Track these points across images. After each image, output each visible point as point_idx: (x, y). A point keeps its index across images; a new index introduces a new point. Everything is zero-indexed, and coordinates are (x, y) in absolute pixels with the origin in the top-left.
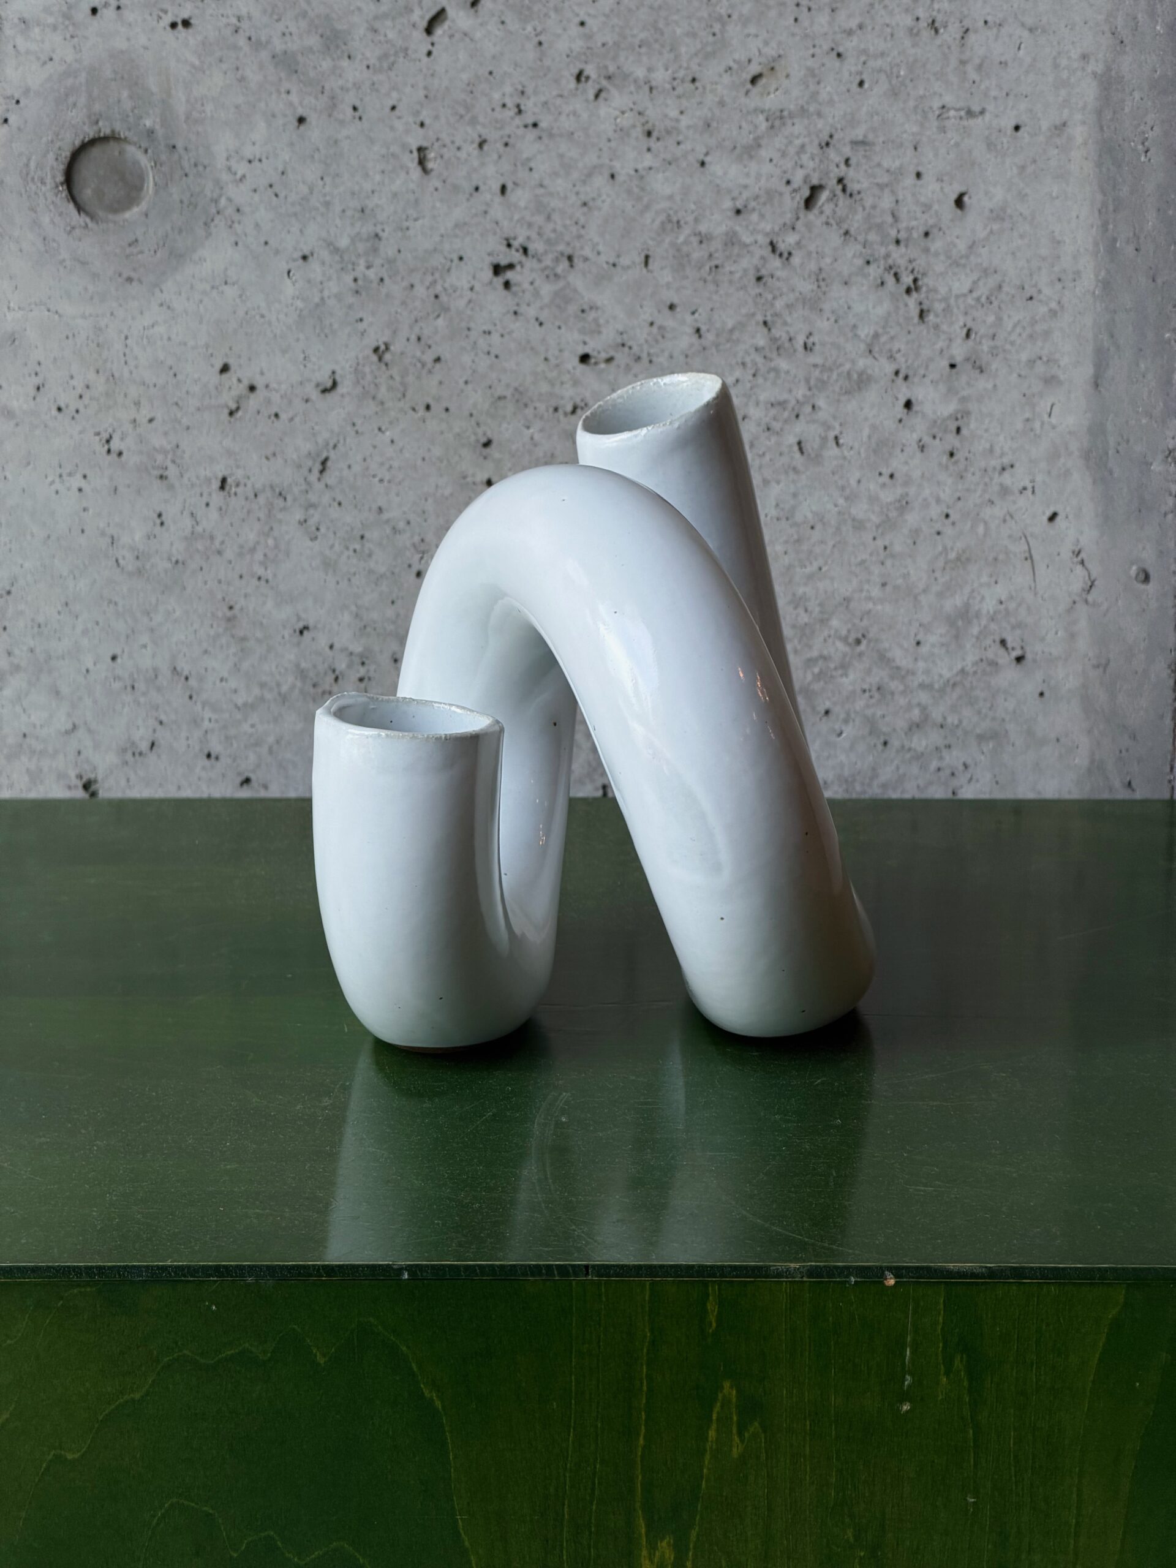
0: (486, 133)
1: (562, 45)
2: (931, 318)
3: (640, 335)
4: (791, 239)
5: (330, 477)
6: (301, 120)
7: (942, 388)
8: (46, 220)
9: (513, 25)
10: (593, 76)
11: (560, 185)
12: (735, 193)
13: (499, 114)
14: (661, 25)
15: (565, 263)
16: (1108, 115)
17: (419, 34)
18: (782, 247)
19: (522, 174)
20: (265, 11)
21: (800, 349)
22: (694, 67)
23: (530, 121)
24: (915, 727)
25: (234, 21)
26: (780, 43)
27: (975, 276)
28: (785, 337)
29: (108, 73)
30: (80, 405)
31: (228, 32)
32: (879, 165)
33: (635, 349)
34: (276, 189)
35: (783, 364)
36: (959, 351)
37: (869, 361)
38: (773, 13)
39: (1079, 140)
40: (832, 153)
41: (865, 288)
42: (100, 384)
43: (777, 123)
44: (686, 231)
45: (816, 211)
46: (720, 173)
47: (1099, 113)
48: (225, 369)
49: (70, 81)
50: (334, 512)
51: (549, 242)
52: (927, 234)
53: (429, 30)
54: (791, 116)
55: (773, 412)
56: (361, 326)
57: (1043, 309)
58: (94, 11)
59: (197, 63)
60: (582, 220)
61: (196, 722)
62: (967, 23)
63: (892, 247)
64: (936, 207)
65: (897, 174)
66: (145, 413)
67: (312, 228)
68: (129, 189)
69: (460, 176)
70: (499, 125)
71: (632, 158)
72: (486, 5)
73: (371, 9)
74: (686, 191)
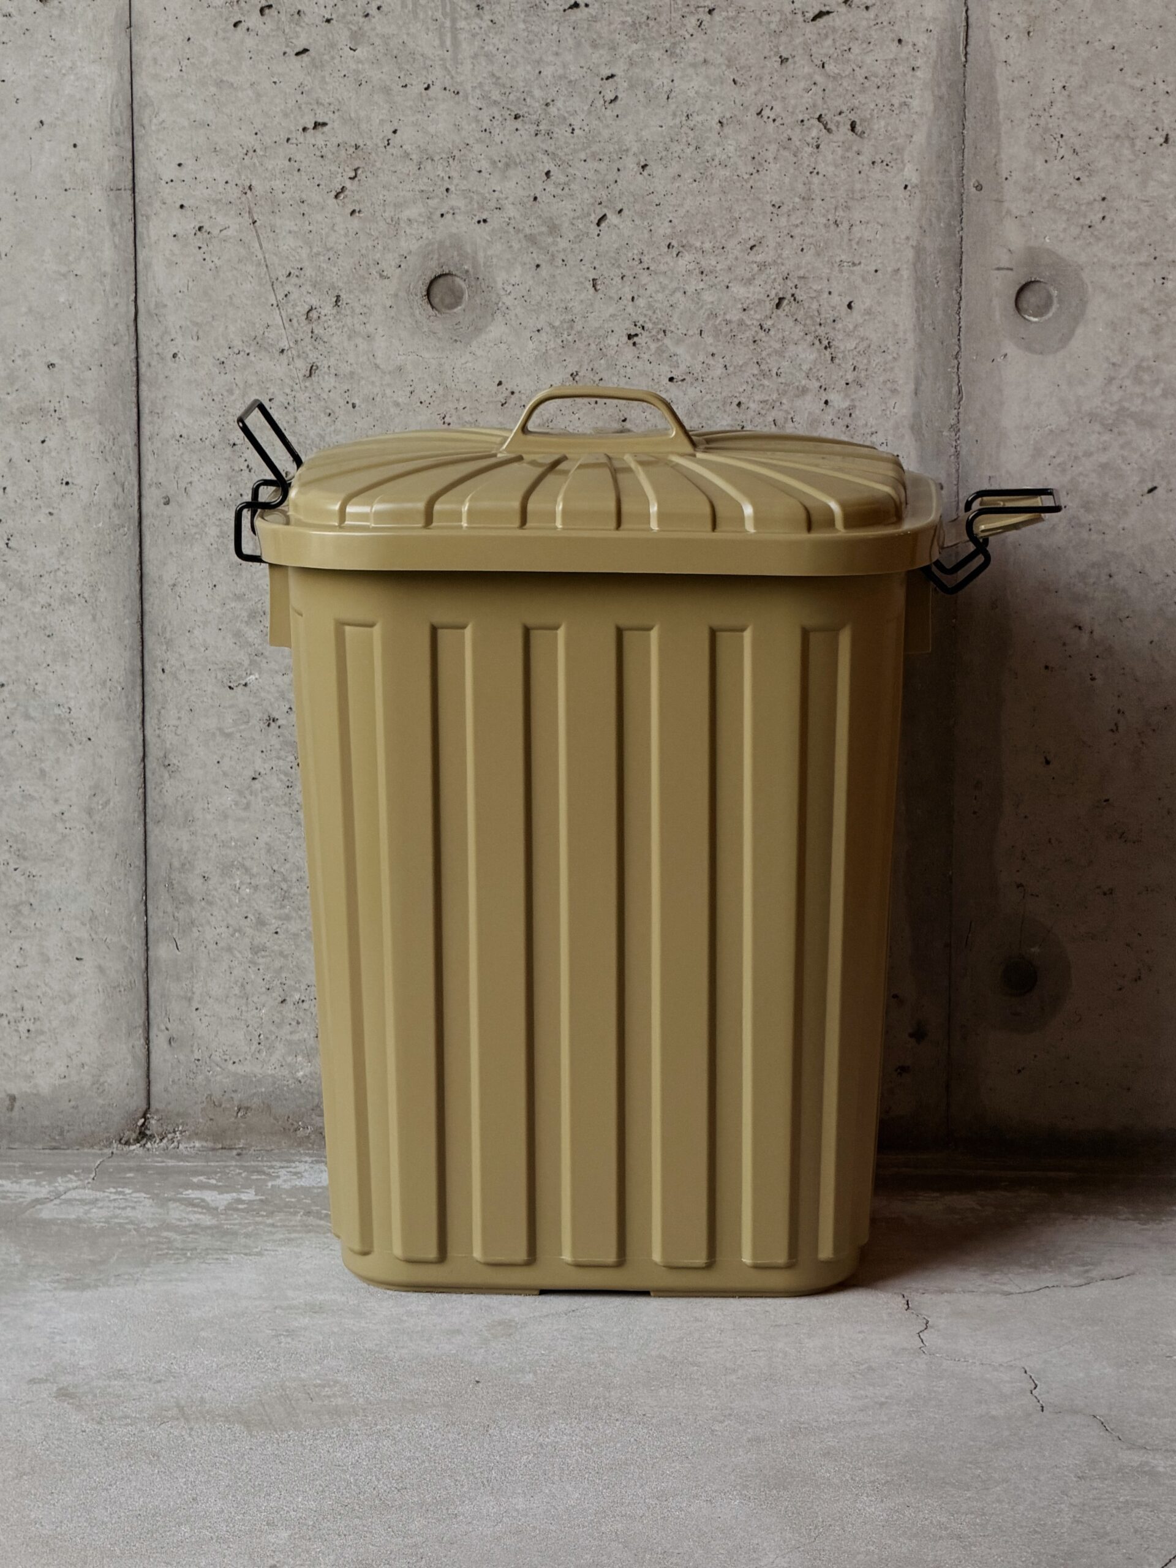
0: (625, 272)
1: (661, 231)
2: (837, 361)
3: (698, 367)
4: (769, 323)
6: (538, 266)
7: (842, 394)
8: (417, 312)
9: (638, 222)
10: (676, 245)
11: (660, 297)
12: (743, 301)
13: (631, 263)
14: (707, 222)
15: (661, 335)
16: (919, 265)
17: (594, 226)
18: (765, 326)
20: (522, 215)
21: (774, 375)
22: (723, 241)
23: (646, 267)
25: (507, 220)
26: (764, 231)
27: (858, 341)
28: (767, 370)
29: (448, 243)
30: (430, 400)
31: (505, 224)
32: (811, 288)
33: (696, 375)
34: (525, 298)
35: (766, 382)
36: (850, 377)
37: (808, 381)
38: (760, 217)
39: (905, 277)
40: (789, 283)
41: (805, 346)
42: (441, 391)
43: (763, 268)
44: (720, 319)
45: (781, 309)
46: (736, 291)
47: (914, 265)
48: (500, 383)
49: (430, 248)
51: (654, 323)
52: (834, 321)
53: (598, 224)
54: (770, 264)
55: (762, 405)
56: (565, 363)
57: (890, 357)
58: (442, 215)
59: (489, 239)
60: (670, 313)
62: (852, 222)
63: (818, 327)
64: (838, 308)
65: (820, 292)
66: (462, 405)
67: (542, 316)
68: (456, 298)
69: (612, 293)
70: (631, 268)
71: (693, 285)
72: (625, 212)
73: (571, 214)
74: (720, 300)
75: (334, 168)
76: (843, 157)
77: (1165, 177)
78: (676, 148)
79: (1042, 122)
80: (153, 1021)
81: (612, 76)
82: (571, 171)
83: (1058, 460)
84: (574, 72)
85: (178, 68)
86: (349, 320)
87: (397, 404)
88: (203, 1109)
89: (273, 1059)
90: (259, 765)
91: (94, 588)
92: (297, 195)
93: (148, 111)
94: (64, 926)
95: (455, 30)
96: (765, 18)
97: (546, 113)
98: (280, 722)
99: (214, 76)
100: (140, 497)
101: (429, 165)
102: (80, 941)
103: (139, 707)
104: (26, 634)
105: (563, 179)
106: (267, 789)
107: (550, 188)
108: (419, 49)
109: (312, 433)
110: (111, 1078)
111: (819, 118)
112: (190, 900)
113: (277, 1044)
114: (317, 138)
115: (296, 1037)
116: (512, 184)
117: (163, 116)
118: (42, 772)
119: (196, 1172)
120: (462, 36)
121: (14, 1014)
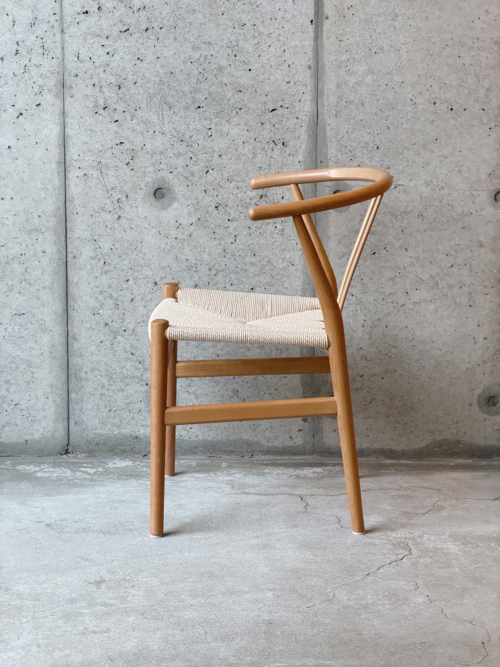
0: (214, 188)
1: (225, 175)
3: (237, 217)
4: (258, 203)
5: (191, 237)
6: (188, 186)
7: (280, 225)
8: (151, 200)
9: (218, 172)
10: (230, 180)
11: (225, 195)
12: (250, 196)
13: (216, 185)
14: (239, 172)
15: (225, 207)
16: (303, 186)
17: (205, 174)
19: (220, 194)
20: (183, 170)
22: (244, 178)
23: (221, 186)
24: (277, 275)
29: (161, 179)
30: (155, 227)
31: (178, 173)
32: (271, 192)
33: (236, 219)
34: (184, 195)
38: (255, 171)
40: (264, 191)
42: (158, 224)
44: (243, 202)
45: (262, 199)
46: (248, 193)
48: (176, 221)
49: (155, 180)
50: (192, 243)
51: (223, 203)
52: (278, 202)
53: (206, 173)
55: (256, 228)
56: (196, 215)
58: (159, 170)
59: (173, 178)
60: (228, 200)
61: (171, 274)
64: (279, 198)
65: (274, 194)
66: (165, 228)
67: (189, 201)
68: (163, 196)
69: (211, 194)
70: (216, 187)
71: (235, 191)
72: (215, 169)
73: (198, 170)
74: (243, 196)
75: (126, 156)
76: (280, 153)
77: (377, 159)
78: (230, 150)
79: (340, 142)
80: (70, 417)
81: (211, 128)
82: (198, 157)
83: (346, 245)
84: (199, 127)
85: (78, 126)
86: (130, 202)
87: (145, 228)
88: (85, 444)
89: (107, 429)
90: (103, 338)
91: (52, 284)
92: (114, 164)
93: (70, 139)
94: (43, 387)
95: (163, 115)
96: (257, 111)
97: (191, 140)
98: (109, 325)
99: (89, 128)
100: (66, 256)
101: (155, 155)
102: (48, 392)
103: (66, 320)
104: (31, 298)
105: (196, 160)
106: (105, 345)
107: (192, 162)
108: (152, 121)
109: (119, 237)
110: (57, 434)
111: (273, 141)
112: (82, 380)
113: (108, 424)
114: (121, 147)
115: (114, 422)
116: (180, 161)
117: (74, 140)
118: (36, 340)
119: (84, 463)
120: (165, 116)
121: (28, 415)
